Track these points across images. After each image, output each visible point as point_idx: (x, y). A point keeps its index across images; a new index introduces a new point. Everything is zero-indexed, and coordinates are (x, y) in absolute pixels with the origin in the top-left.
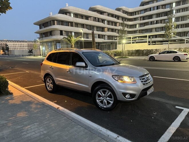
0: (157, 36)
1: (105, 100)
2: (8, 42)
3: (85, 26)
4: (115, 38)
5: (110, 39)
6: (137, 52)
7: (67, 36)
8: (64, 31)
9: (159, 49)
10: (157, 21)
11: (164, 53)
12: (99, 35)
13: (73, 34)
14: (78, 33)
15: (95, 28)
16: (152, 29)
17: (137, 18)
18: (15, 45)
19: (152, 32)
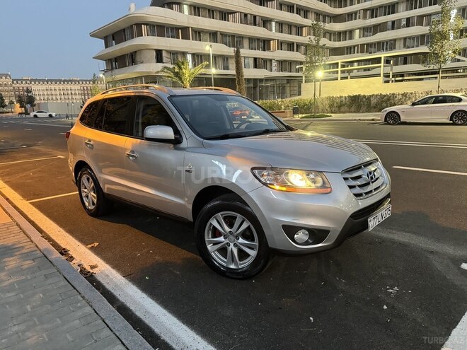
0: (409, 59)
1: (232, 245)
2: (33, 83)
3: (219, 36)
4: (297, 67)
5: (285, 70)
6: (353, 101)
7: (174, 63)
8: (167, 51)
9: (412, 93)
10: (408, 19)
11: (424, 102)
12: (255, 59)
13: (189, 57)
14: (201, 56)
15: (246, 43)
16: (395, 40)
17: (356, 13)
18: (51, 90)
19: (395, 48)
